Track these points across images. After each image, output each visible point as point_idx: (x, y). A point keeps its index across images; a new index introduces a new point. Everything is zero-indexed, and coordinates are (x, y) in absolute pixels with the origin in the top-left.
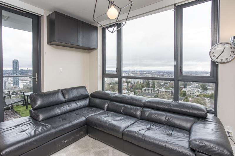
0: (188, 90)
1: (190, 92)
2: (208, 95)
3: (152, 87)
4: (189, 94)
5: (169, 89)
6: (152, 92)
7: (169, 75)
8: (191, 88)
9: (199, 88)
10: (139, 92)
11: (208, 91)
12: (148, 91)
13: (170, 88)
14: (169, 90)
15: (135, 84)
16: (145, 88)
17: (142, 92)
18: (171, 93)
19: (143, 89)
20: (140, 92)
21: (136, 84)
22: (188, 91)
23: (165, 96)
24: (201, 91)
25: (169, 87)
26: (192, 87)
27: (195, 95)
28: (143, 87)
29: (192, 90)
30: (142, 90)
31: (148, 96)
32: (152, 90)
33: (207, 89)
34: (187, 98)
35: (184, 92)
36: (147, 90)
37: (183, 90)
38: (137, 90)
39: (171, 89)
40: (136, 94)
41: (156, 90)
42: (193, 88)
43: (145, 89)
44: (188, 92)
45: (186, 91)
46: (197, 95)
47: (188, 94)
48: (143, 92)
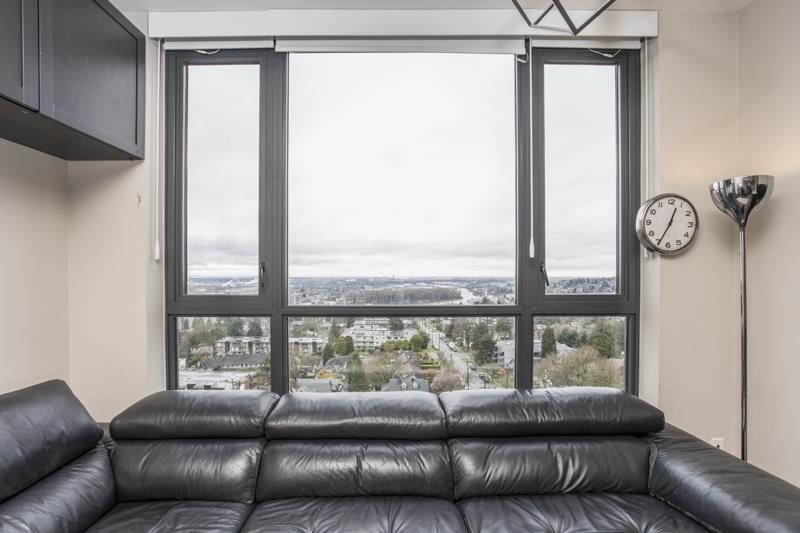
0: (357, 332)
1: (362, 339)
2: (406, 341)
3: (250, 334)
4: (361, 344)
5: (305, 336)
6: (251, 350)
7: (302, 291)
8: (365, 327)
9: (385, 326)
10: (203, 355)
11: (406, 331)
12: (237, 349)
13: (309, 332)
14: (305, 340)
15: (188, 328)
16: (228, 339)
17: (215, 354)
18: (311, 347)
19: (219, 345)
20: (208, 354)
21: (190, 325)
22: (358, 336)
23: (297, 359)
24: (388, 333)
25: (305, 329)
26: (367, 324)
27: (375, 345)
28: (220, 337)
29: (367, 334)
30: (215, 348)
31: (240, 366)
32: (250, 344)
33: (401, 327)
34: (356, 357)
35: (349, 339)
36: (234, 344)
37: (345, 336)
38: (197, 348)
39: (312, 333)
40: (195, 362)
41: (267, 343)
42: (369, 327)
43: (227, 344)
44: (358, 339)
45: (354, 338)
46: (379, 345)
47: (359, 344)
48: (219, 354)
